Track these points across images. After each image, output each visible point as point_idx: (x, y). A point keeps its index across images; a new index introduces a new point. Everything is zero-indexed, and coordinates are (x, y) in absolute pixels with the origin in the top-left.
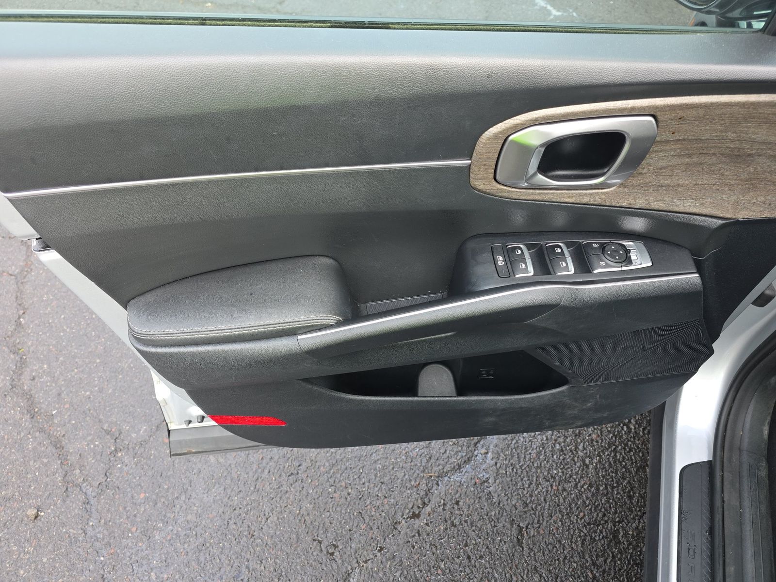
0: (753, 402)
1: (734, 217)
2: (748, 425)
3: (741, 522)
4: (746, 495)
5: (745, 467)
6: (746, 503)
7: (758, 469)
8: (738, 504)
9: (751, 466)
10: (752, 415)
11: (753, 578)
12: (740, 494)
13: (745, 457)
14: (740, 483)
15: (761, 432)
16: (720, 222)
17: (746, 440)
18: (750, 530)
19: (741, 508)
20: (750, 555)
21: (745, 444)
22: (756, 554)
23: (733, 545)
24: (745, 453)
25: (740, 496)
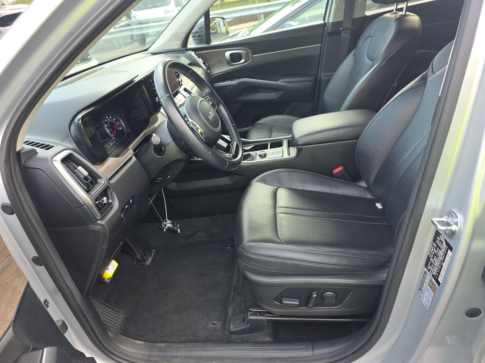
0: (122, 347)
1: (10, 322)
2: (135, 351)
3: (190, 357)
4: (175, 354)
5: (160, 354)
6: (179, 354)
7: (161, 347)
8: (180, 358)
9: (159, 351)
10: (130, 348)
11: (217, 352)
12: (175, 357)
13: (154, 353)
14: (169, 357)
15: (139, 344)
16: (11, 329)
17: (144, 352)
18: (193, 353)
19: (182, 357)
20: (206, 353)
21: (147, 353)
22: (205, 350)
23: (202, 362)
24: (152, 354)
25: (176, 357)
